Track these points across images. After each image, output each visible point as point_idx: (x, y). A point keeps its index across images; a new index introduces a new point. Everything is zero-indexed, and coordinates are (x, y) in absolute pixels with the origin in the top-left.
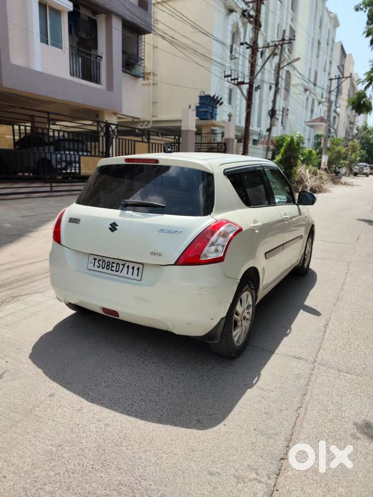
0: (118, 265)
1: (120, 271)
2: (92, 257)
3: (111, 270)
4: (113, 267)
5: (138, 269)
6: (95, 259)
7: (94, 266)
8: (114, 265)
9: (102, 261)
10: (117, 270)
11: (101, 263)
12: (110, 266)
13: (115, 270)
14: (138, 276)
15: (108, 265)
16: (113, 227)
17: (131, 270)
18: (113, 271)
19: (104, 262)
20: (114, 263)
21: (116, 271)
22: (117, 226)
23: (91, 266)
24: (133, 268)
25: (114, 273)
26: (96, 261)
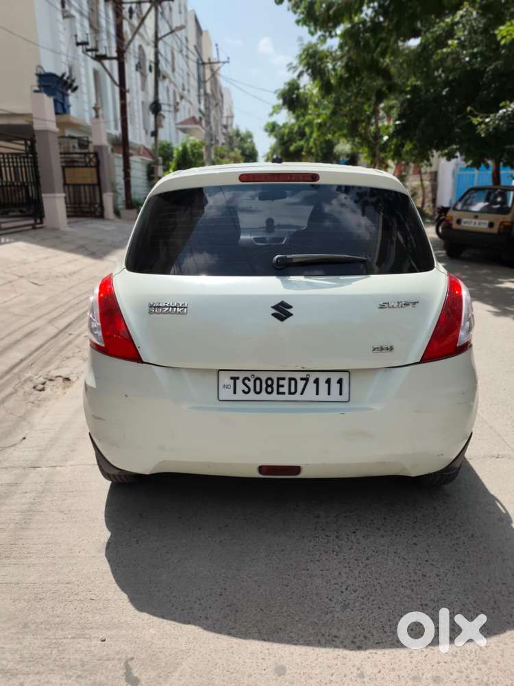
0: (293, 382)
1: (299, 390)
2: (226, 379)
3: (279, 393)
4: (283, 386)
5: (340, 381)
6: (235, 379)
7: (235, 393)
8: (281, 382)
9: (252, 380)
10: (293, 390)
11: (251, 384)
12: (275, 386)
13: (287, 391)
14: (341, 394)
15: (268, 386)
16: (282, 311)
17: (323, 387)
18: (284, 393)
19: (258, 382)
20: (284, 379)
21: (290, 393)
22: (290, 307)
23: (227, 394)
24: (328, 382)
25: (287, 397)
26: (239, 383)
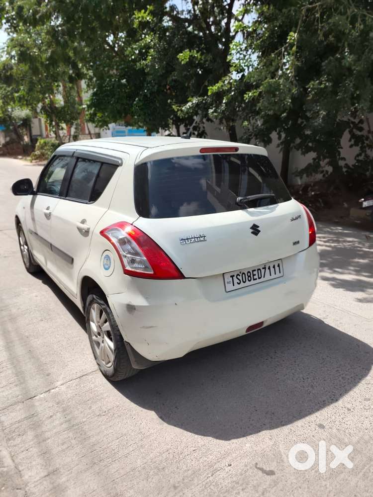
0: (259, 271)
1: (263, 275)
2: (228, 279)
3: (254, 280)
4: (255, 275)
5: (279, 266)
6: (232, 277)
7: (234, 285)
8: (255, 273)
9: (241, 275)
10: (260, 276)
11: (240, 278)
12: (252, 276)
13: (257, 278)
14: (280, 272)
15: (248, 277)
16: (255, 230)
17: (272, 270)
18: (256, 279)
19: (244, 275)
20: (255, 270)
21: (259, 278)
22: (258, 227)
23: (230, 287)
24: (274, 267)
25: (258, 281)
26: (235, 278)
